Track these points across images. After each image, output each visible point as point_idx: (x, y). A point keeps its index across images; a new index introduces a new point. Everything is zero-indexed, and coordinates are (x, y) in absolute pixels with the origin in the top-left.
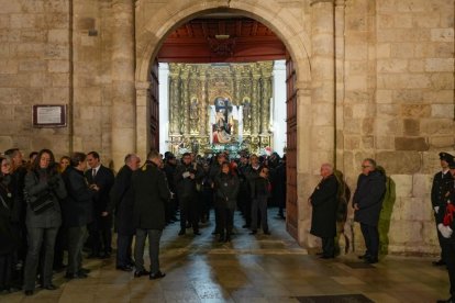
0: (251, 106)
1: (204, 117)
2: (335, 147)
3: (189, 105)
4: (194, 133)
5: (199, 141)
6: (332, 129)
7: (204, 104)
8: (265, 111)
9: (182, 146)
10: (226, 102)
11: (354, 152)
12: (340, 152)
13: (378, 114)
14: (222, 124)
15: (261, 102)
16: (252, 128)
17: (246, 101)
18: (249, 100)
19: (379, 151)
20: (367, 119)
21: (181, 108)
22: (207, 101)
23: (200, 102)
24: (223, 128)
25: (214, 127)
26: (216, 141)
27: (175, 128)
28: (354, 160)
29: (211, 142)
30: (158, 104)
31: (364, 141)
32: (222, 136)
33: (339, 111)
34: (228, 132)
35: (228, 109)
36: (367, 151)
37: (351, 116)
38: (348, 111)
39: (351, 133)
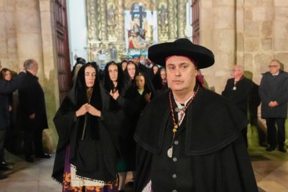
0: (168, 12)
1: (121, 24)
2: (236, 50)
3: (106, 12)
4: (112, 39)
5: (118, 47)
6: (232, 32)
7: (120, 10)
8: (181, 17)
9: (100, 52)
10: (141, 8)
11: (254, 54)
12: (240, 54)
13: (277, 17)
14: (137, 30)
15: (177, 7)
16: (169, 34)
17: (163, 7)
18: (166, 5)
19: (277, 52)
20: (266, 22)
21: (98, 14)
22: (123, 6)
23: (117, 8)
24: (138, 34)
25: (130, 32)
26: (131, 46)
27: (93, 34)
28: (253, 62)
29: (127, 47)
30: (65, 9)
31: (263, 44)
32: (137, 41)
33: (240, 14)
34: (143, 37)
35: (142, 14)
36: (266, 52)
37: (251, 19)
38: (248, 15)
39: (251, 36)
